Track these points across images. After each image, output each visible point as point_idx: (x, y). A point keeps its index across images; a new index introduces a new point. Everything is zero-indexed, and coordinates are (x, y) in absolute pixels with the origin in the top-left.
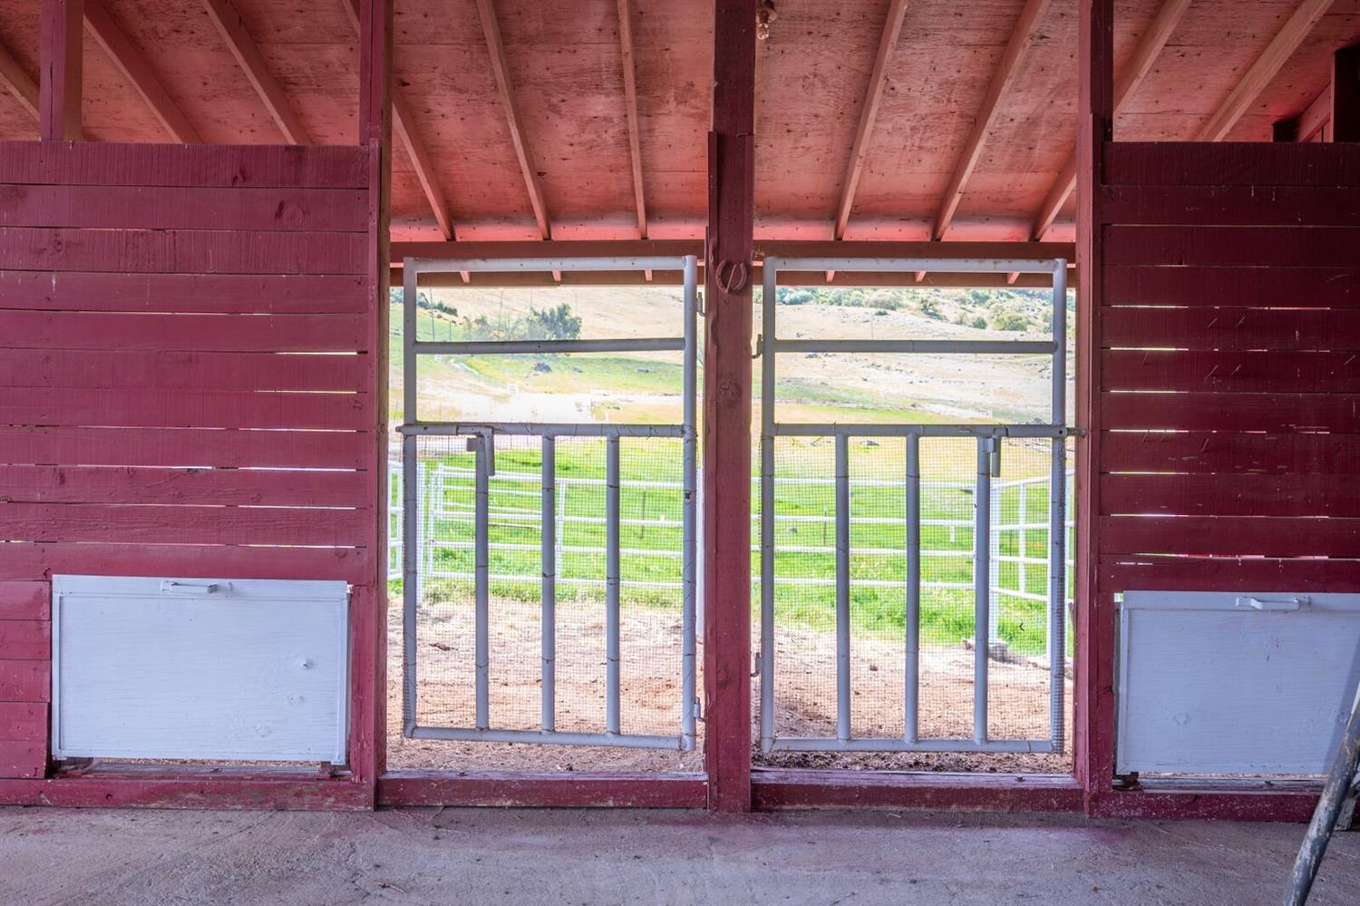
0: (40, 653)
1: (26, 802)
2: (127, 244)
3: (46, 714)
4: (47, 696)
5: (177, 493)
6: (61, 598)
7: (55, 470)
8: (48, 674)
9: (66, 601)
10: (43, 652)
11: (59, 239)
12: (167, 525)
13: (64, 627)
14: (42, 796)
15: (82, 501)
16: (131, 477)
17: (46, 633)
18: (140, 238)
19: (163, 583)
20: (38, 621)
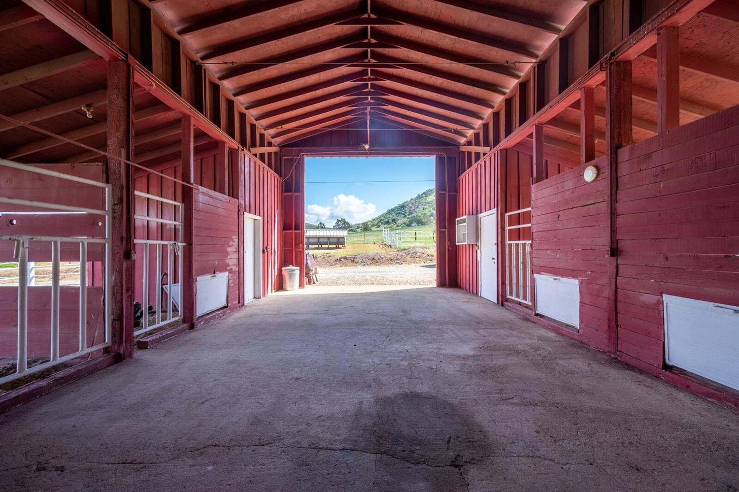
0: (659, 322)
1: (655, 375)
2: (692, 163)
3: (662, 345)
4: (663, 339)
5: (719, 266)
6: (667, 303)
7: (664, 255)
8: (663, 331)
9: (669, 304)
10: (660, 322)
11: (664, 169)
12: (714, 280)
13: (669, 315)
14: (661, 375)
15: (675, 267)
16: (696, 258)
17: (662, 316)
18: (698, 159)
19: (711, 305)
20: (659, 310)
